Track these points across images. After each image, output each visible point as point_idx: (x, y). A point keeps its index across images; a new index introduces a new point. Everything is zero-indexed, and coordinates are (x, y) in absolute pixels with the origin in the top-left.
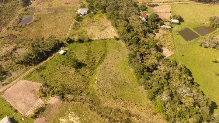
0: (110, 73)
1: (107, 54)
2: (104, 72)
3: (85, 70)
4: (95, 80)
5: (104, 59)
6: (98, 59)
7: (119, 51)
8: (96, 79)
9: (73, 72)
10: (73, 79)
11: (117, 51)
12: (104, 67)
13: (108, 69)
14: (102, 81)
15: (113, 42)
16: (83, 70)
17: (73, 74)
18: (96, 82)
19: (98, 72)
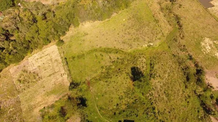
0: (129, 34)
1: (98, 47)
2: (132, 40)
3: (143, 65)
4: (149, 46)
5: (108, 49)
6: (114, 56)
7: (87, 34)
8: (146, 45)
9: (157, 81)
10: (167, 75)
11: (88, 36)
12: (124, 43)
13: (126, 38)
14: (146, 38)
15: (70, 47)
16: (144, 69)
17: (159, 79)
18: (152, 44)
19: (135, 47)
